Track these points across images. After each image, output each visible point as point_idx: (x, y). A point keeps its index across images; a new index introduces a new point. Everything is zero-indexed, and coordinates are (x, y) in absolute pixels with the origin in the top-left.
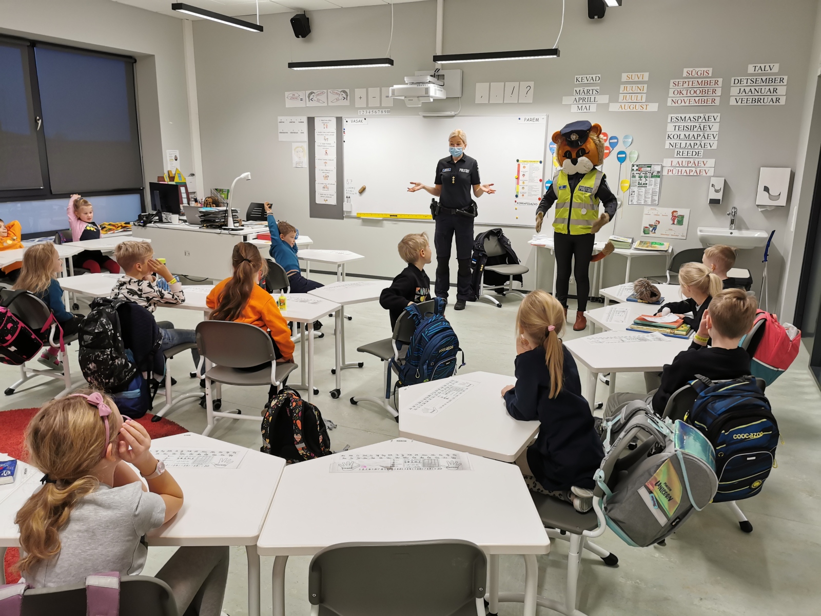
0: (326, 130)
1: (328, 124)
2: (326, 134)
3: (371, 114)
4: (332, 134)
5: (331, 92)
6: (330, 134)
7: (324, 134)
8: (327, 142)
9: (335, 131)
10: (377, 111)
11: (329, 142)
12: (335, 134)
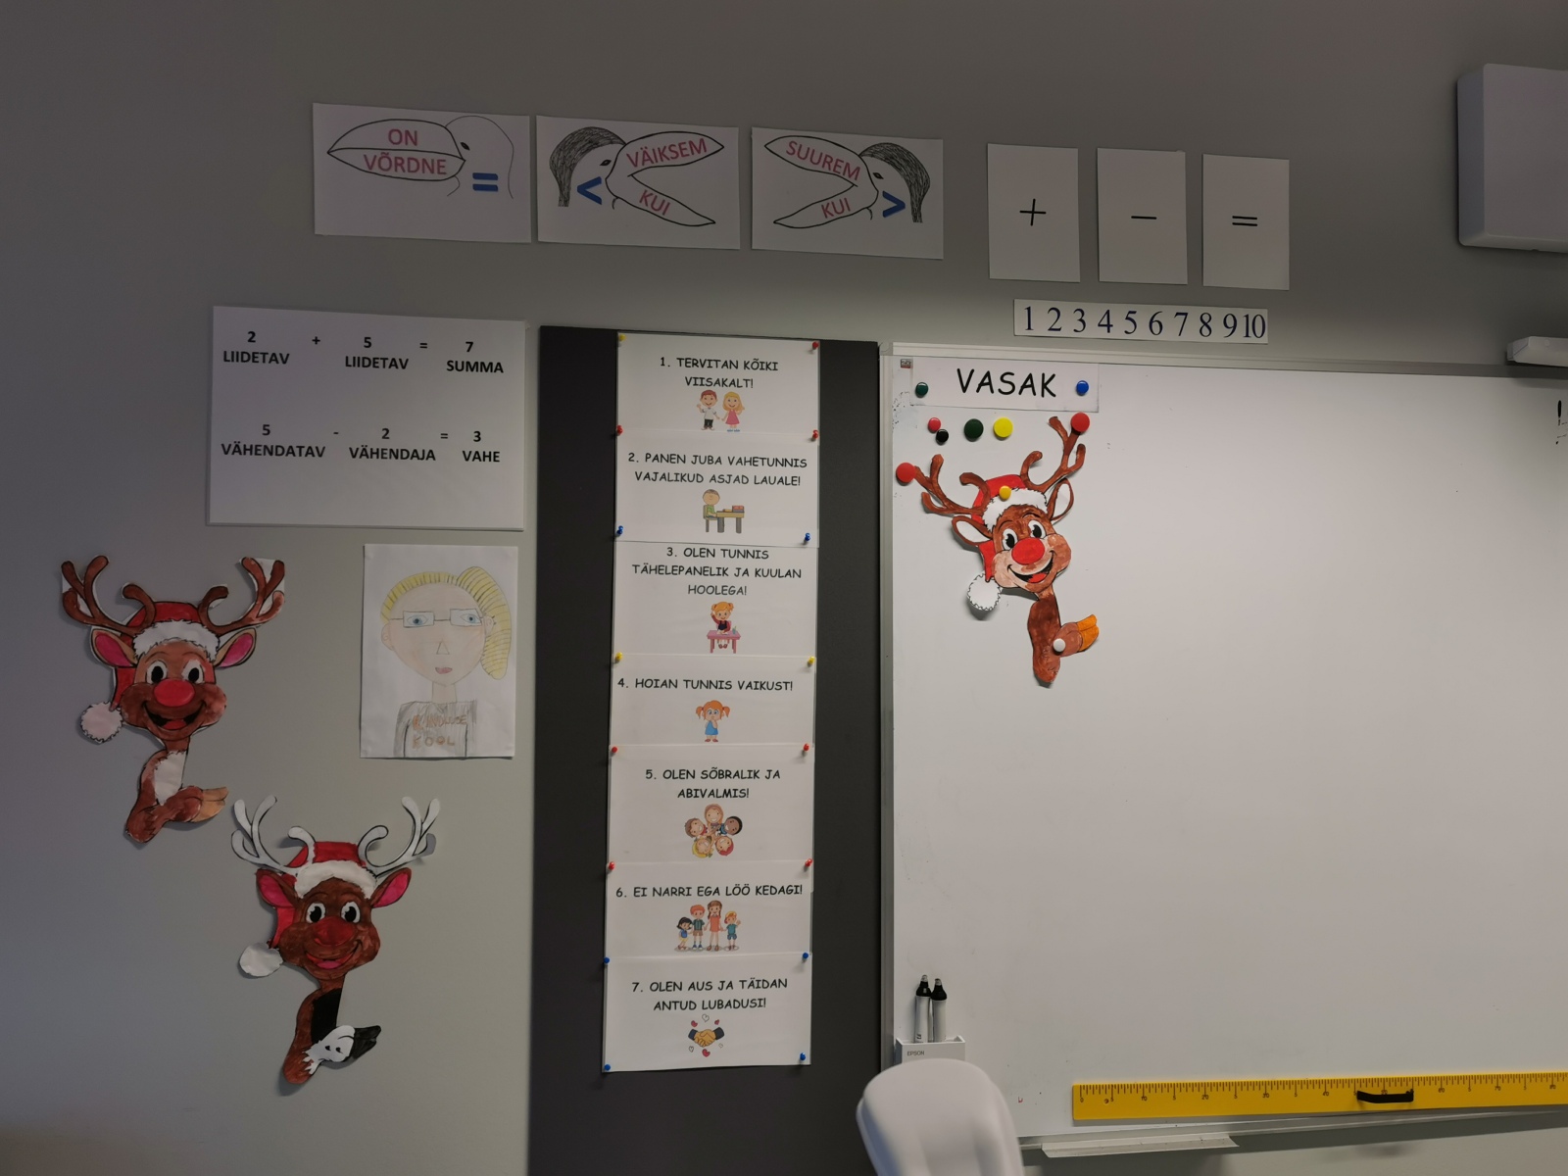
0: (721, 440)
1: (743, 393)
2: (723, 469)
3: (1117, 332)
4: (779, 471)
5: (781, 147)
6: (762, 471)
7: (708, 471)
8: (730, 537)
9: (812, 452)
10: (1167, 314)
11: (748, 539)
12: (811, 476)
